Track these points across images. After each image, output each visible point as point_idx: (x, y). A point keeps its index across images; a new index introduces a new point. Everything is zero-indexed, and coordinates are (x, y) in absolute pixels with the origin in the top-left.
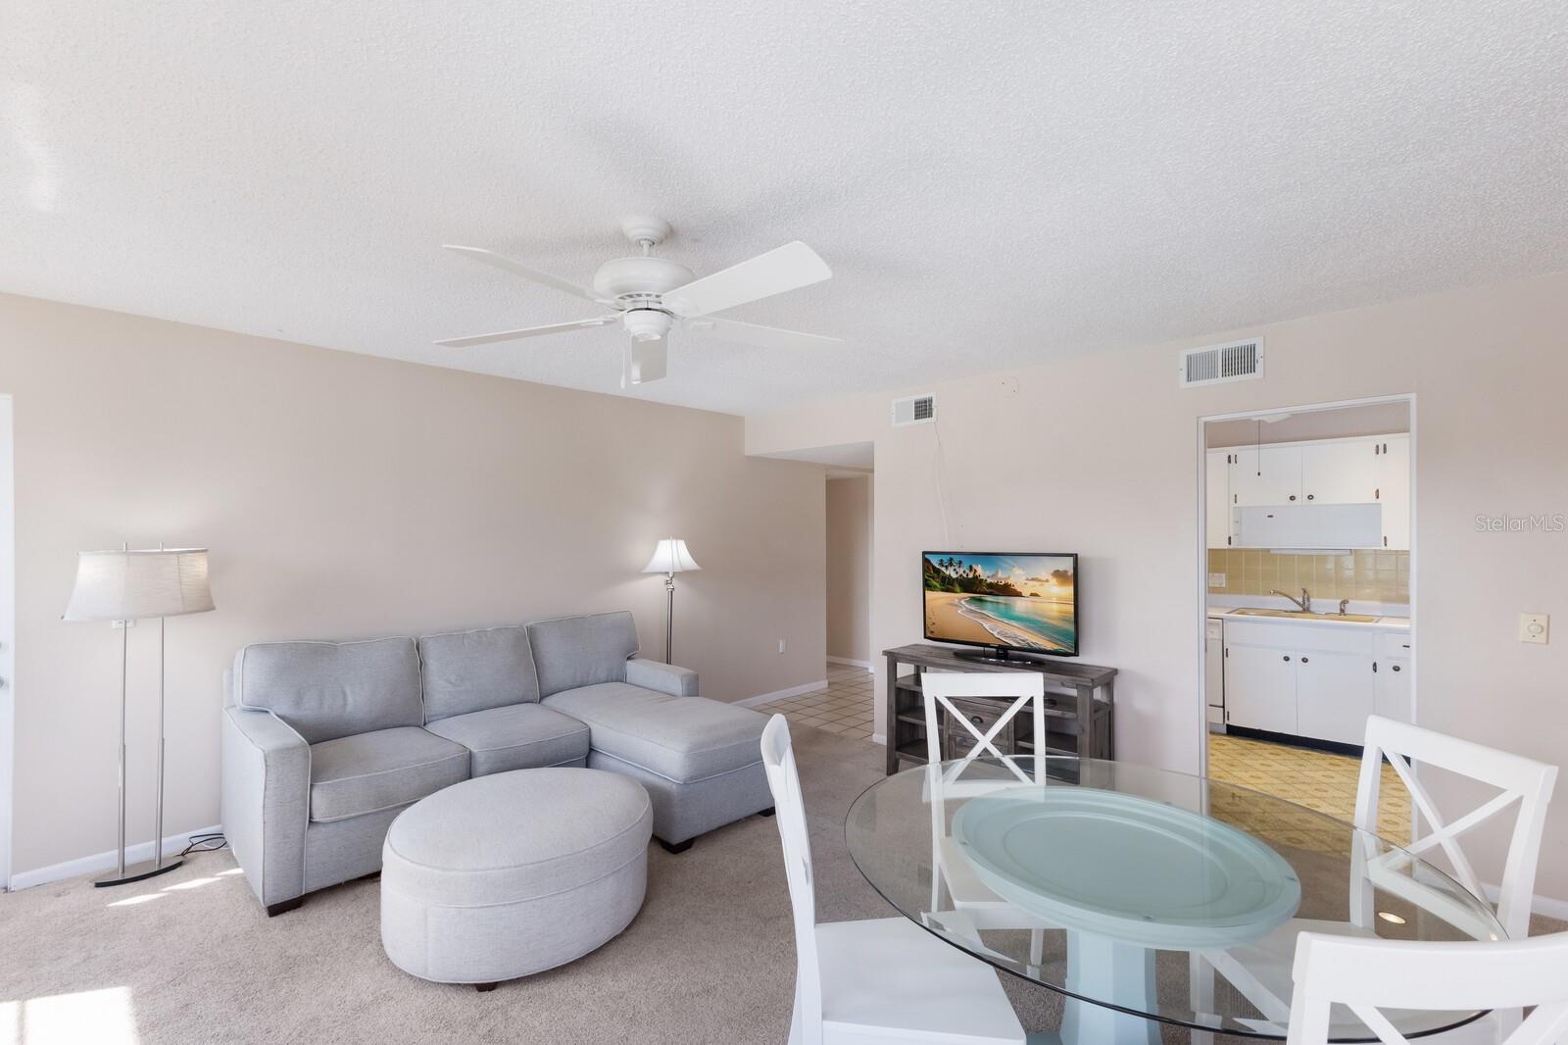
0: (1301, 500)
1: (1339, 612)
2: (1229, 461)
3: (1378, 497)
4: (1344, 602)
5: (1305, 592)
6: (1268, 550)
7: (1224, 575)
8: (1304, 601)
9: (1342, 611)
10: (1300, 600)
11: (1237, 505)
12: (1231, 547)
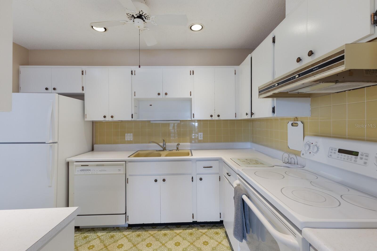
0: (162, 95)
1: (176, 149)
2: (132, 74)
3: (191, 95)
4: (178, 145)
5: (164, 141)
6: (150, 121)
7: (132, 134)
8: (163, 145)
9: (177, 148)
10: (162, 144)
11: (136, 97)
12: (133, 119)
